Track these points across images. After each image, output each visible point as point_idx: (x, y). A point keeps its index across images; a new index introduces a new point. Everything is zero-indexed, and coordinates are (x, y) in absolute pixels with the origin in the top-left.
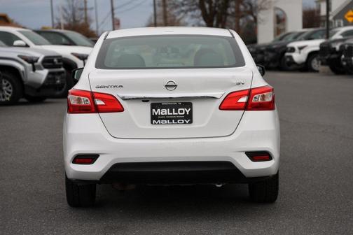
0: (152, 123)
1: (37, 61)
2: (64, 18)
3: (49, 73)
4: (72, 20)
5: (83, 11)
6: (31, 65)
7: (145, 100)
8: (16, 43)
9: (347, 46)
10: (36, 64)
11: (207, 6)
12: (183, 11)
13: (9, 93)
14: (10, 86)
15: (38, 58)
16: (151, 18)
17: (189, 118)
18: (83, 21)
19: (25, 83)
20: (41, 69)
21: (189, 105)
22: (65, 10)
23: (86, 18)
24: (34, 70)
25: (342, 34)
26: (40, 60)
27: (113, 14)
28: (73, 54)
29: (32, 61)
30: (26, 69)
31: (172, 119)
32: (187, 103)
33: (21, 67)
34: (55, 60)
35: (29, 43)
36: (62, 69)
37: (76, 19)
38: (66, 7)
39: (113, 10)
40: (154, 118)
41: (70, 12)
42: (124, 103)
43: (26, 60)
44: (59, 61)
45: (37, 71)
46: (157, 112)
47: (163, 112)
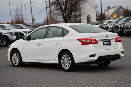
0: (104, 46)
1: (13, 34)
2: (15, 19)
3: (17, 37)
4: (17, 19)
5: (21, 16)
6: (11, 35)
7: (102, 40)
8: (6, 28)
9: (106, 26)
10: (12, 34)
11: (64, 14)
12: (56, 16)
13: (5, 43)
14: (5, 41)
15: (13, 33)
16: (46, 18)
17: (110, 44)
18: (21, 19)
19: (10, 40)
20: (14, 36)
21: (110, 41)
22: (15, 16)
23: (22, 19)
24: (12, 36)
25: (107, 23)
26: (14, 33)
27: (32, 17)
28: (23, 31)
29: (11, 34)
30: (10, 36)
33: (8, 36)
34: (18, 33)
35: (10, 28)
36: (20, 36)
37: (19, 19)
38: (15, 15)
39: (32, 15)
40: (104, 45)
41: (17, 16)
42: (98, 41)
43: (10, 33)
44: (19, 33)
45: (13, 36)
46: (104, 43)
47: (106, 43)
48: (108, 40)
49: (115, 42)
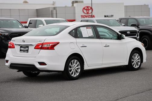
0: (20, 52)
7: (19, 45)
17: (27, 51)
21: (28, 47)
31: (24, 51)
32: (27, 47)
40: (21, 50)
42: (15, 46)
46: (21, 49)
47: (22, 49)
48: (26, 46)
49: (35, 49)
